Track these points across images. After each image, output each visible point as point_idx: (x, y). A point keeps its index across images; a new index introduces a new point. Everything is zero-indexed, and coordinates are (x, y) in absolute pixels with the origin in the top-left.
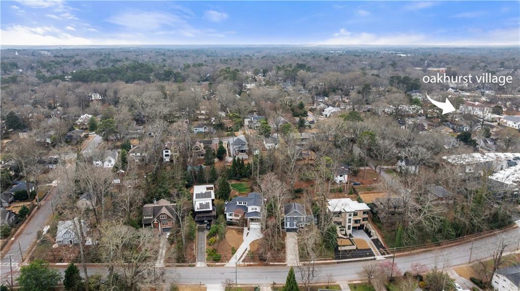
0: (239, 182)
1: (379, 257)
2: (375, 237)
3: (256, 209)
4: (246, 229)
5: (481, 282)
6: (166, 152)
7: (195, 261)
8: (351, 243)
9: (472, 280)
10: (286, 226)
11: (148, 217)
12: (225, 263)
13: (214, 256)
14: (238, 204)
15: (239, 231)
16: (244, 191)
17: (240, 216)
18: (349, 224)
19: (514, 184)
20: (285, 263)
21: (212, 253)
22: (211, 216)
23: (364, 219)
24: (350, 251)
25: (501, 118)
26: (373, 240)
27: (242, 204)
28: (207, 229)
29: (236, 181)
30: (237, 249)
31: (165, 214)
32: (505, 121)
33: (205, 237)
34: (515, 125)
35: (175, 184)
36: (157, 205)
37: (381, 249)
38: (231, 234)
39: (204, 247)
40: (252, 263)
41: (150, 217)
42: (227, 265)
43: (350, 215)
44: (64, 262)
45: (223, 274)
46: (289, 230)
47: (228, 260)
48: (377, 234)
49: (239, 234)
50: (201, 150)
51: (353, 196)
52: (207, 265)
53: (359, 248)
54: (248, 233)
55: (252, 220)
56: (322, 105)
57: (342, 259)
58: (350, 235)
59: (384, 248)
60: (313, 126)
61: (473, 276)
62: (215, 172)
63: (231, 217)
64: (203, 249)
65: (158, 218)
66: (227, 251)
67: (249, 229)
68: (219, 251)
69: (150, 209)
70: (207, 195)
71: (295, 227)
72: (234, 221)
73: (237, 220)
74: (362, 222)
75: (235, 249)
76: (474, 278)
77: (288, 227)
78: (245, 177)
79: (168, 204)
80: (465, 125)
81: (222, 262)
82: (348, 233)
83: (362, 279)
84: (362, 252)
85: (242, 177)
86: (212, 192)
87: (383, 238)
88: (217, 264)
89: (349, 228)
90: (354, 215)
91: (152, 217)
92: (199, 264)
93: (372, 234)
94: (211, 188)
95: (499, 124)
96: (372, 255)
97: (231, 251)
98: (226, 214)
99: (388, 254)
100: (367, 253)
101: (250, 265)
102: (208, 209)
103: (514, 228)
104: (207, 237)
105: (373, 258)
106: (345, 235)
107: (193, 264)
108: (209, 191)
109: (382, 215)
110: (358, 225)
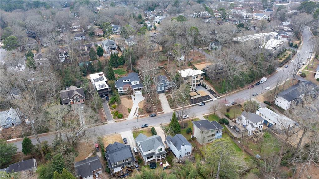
0: (117, 69)
1: (214, 99)
2: (209, 89)
3: (137, 83)
4: (132, 96)
5: (269, 103)
6: (61, 55)
7: (106, 120)
8: (197, 94)
9: (265, 102)
10: (158, 90)
11: (66, 99)
12: (126, 119)
13: (118, 116)
14: (124, 81)
15: (129, 98)
16: (123, 73)
17: (127, 89)
18: (194, 83)
19: (273, 49)
20: (163, 112)
21: (116, 114)
22: (107, 92)
23: (201, 79)
24: (198, 98)
25: (253, 15)
26: (208, 90)
27: (127, 81)
28: (107, 100)
29: (115, 68)
30: (131, 109)
31: (77, 95)
32: (256, 16)
33: (108, 106)
34: (261, 18)
35: (76, 75)
36: (69, 90)
37: (214, 94)
38: (124, 100)
39: (109, 111)
40: (143, 115)
41: (67, 99)
42: (128, 119)
43: (194, 78)
44: (12, 139)
45: (127, 125)
46: (159, 92)
47: (127, 116)
48: (210, 86)
49: (129, 100)
50: (86, 51)
51: (191, 67)
52: (115, 121)
53: (202, 96)
54: (135, 98)
55: (135, 90)
56: (152, 16)
57: (194, 104)
58: (195, 89)
59: (215, 94)
60: (152, 29)
61: (265, 100)
62: (100, 64)
63: (121, 90)
64: (109, 113)
65: (73, 98)
66: (125, 111)
67: (134, 96)
68: (120, 112)
69: (66, 93)
70: (101, 79)
71: (163, 90)
72: (123, 92)
73: (125, 91)
74: (201, 81)
75: (130, 109)
76: (266, 101)
77: (159, 90)
78: (121, 64)
79: (76, 88)
80: (237, 20)
81: (124, 118)
82: (194, 89)
83: (211, 112)
84: (204, 98)
85: (118, 65)
86: (104, 77)
87: (214, 88)
88: (121, 120)
89: (194, 86)
90: (196, 77)
91: (68, 98)
92: (109, 122)
93: (206, 87)
94: (102, 75)
95: (253, 18)
96: (210, 98)
97: (128, 111)
98: (118, 89)
99: (219, 96)
100: (207, 98)
101: (142, 117)
102: (105, 88)
103: (276, 73)
104: (109, 105)
105: (211, 100)
106: (192, 90)
107: (106, 122)
108: (101, 76)
109: (210, 75)
110: (199, 83)
